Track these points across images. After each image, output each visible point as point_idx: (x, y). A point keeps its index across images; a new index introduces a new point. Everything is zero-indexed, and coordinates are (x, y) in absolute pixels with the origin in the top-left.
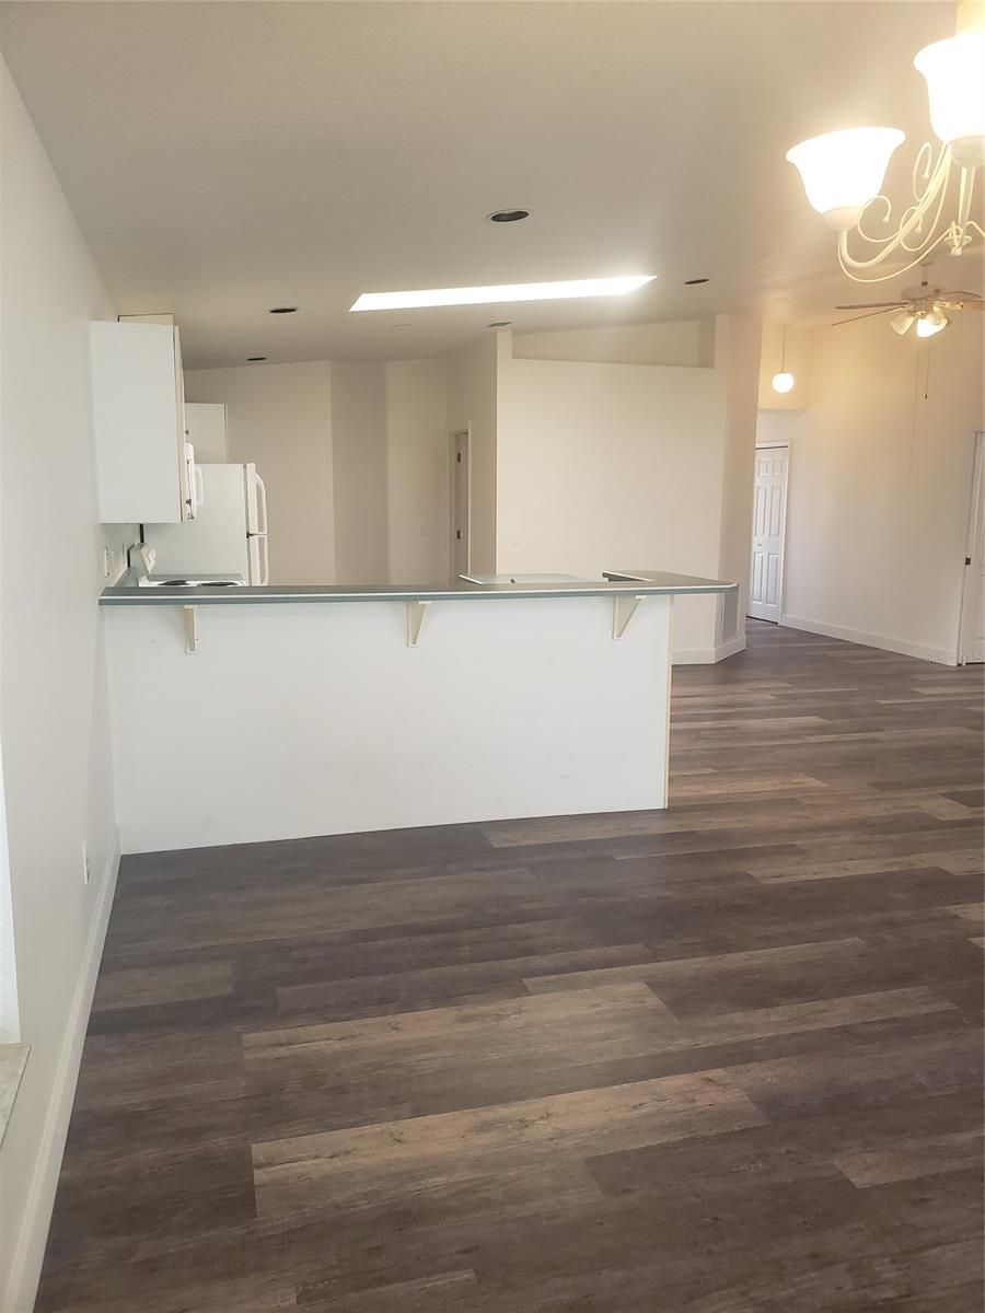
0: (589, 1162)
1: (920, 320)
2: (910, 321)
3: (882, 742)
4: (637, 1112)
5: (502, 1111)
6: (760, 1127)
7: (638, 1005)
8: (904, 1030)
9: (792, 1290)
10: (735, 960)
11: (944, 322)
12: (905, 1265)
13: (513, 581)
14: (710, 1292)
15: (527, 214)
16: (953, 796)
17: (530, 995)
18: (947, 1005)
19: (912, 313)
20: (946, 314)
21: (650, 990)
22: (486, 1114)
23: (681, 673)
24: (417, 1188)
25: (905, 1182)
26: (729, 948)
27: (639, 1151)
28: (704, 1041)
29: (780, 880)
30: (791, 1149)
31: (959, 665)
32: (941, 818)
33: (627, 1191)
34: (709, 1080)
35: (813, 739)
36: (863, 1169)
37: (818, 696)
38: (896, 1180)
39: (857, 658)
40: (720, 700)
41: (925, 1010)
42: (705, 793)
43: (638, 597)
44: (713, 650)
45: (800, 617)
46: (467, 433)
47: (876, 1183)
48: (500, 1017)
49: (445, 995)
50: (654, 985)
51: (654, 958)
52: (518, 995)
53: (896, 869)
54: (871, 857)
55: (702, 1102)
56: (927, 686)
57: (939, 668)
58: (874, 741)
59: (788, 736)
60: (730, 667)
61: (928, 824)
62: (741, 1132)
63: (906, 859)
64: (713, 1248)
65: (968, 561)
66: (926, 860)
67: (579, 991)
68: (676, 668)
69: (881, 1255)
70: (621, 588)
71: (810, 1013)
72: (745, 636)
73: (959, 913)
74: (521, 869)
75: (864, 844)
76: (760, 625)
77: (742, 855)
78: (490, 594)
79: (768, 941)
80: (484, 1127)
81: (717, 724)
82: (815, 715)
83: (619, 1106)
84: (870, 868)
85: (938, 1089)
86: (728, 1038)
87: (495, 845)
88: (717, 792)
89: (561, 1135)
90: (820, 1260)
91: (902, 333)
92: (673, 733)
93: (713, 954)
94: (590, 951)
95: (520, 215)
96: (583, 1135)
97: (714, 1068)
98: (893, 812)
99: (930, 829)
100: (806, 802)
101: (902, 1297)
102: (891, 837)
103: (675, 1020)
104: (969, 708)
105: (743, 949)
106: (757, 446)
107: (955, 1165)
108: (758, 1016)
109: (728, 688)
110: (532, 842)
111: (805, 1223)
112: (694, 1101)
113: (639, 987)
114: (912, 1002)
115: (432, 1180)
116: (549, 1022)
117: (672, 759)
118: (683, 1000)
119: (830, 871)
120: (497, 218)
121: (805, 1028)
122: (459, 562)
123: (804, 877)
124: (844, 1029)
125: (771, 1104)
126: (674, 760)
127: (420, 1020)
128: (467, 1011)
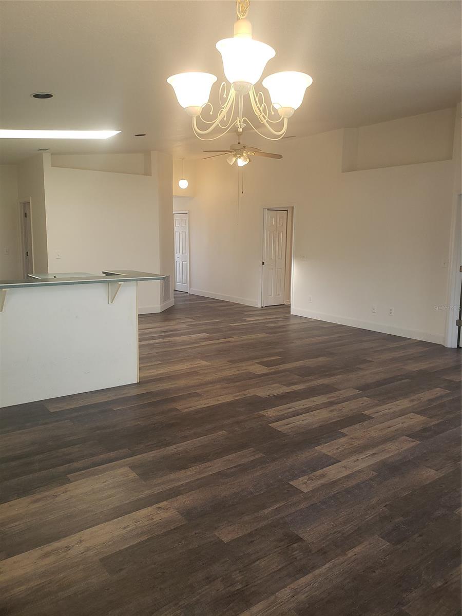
0: (101, 560)
1: (238, 159)
2: (234, 159)
3: (232, 342)
4: (126, 530)
5: (56, 545)
6: (184, 525)
7: (125, 478)
8: (243, 469)
9: (198, 597)
10: (171, 449)
11: (248, 160)
12: (245, 572)
13: (55, 277)
14: (161, 608)
15: (52, 96)
16: (261, 363)
17: (72, 482)
18: (261, 455)
19: (235, 156)
20: (249, 157)
21: (130, 470)
22: (48, 548)
23: (143, 318)
24: (10, 595)
25: (245, 535)
26: (168, 445)
27: (127, 549)
28: (157, 490)
29: (191, 409)
30: (197, 532)
31: (262, 307)
32: (256, 373)
33: (121, 570)
34: (159, 508)
35: (204, 343)
36: (227, 534)
37: (206, 324)
38: (241, 535)
39: (221, 306)
40: (163, 329)
41: (252, 458)
42: (156, 373)
43: (119, 283)
44: (159, 306)
45: (198, 289)
46: (29, 203)
47: (233, 539)
48: (56, 496)
49: (24, 491)
50: (133, 467)
51: (133, 455)
52: (64, 484)
53: (239, 398)
54: (229, 393)
55: (157, 519)
56: (250, 317)
57: (256, 309)
58: (229, 342)
59: (193, 343)
60: (168, 314)
61: (251, 376)
62: (175, 529)
63: (242, 393)
64: (162, 587)
65: (263, 263)
66: (251, 392)
67: (96, 476)
68: (140, 316)
69: (235, 570)
70: (111, 279)
71: (204, 469)
72: (174, 299)
73: (264, 414)
74: (67, 421)
75: (225, 388)
76: (180, 294)
77: (173, 400)
78: (45, 283)
79: (185, 438)
80: (47, 555)
81: (162, 340)
82: (205, 332)
83: (117, 529)
84: (229, 399)
85: (258, 492)
86: (167, 487)
87: (52, 411)
88: (162, 372)
89: (88, 549)
90: (209, 580)
91: (232, 164)
92: (140, 347)
93: (160, 448)
94: (102, 456)
95: (48, 96)
96: (99, 547)
97: (162, 501)
98: (238, 372)
99: (252, 378)
100: (201, 372)
101: (244, 587)
102: (237, 384)
103: (143, 482)
104: (267, 325)
105: (174, 444)
106: (174, 213)
107: (265, 523)
108: (182, 474)
109: (166, 323)
110: (73, 407)
111: (203, 564)
112: (153, 519)
113: (126, 469)
114: (247, 456)
115: (18, 589)
116: (81, 494)
117: (140, 359)
118: (146, 472)
119: (212, 402)
120: (36, 96)
121: (203, 476)
122: (28, 268)
123: (201, 407)
124: (218, 473)
125: (188, 513)
126: (141, 359)
127: (10, 506)
128: (38, 496)
